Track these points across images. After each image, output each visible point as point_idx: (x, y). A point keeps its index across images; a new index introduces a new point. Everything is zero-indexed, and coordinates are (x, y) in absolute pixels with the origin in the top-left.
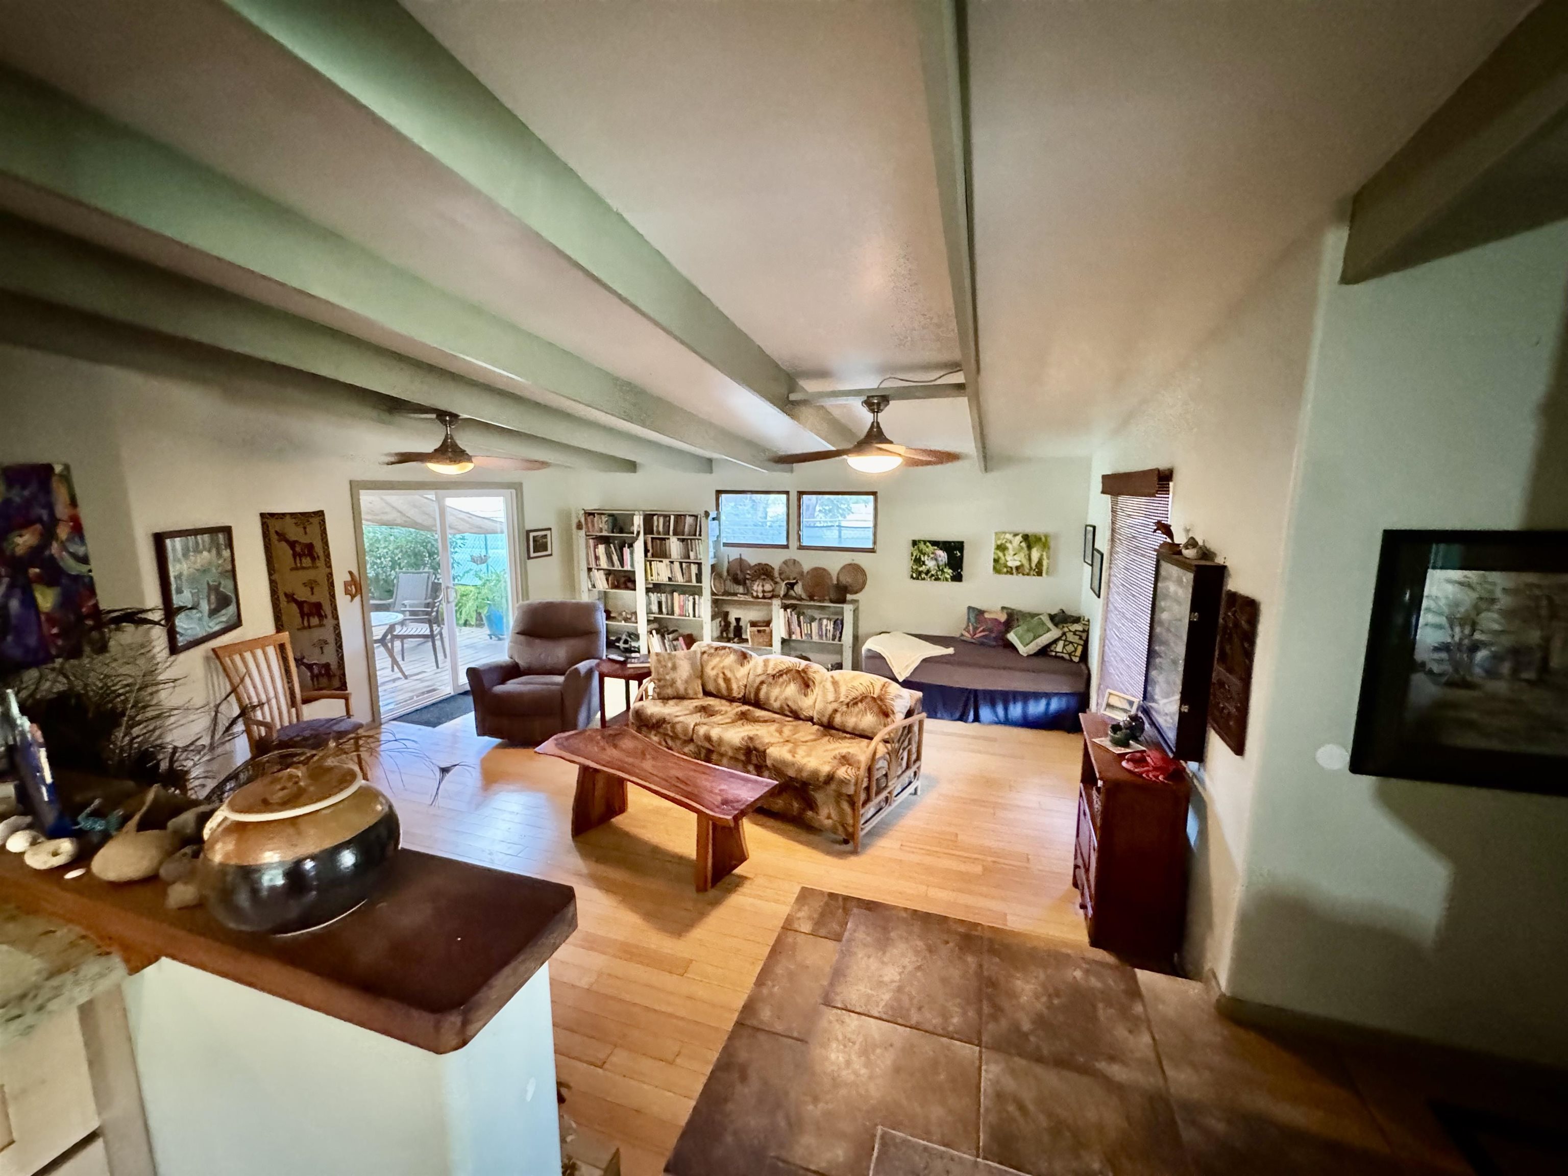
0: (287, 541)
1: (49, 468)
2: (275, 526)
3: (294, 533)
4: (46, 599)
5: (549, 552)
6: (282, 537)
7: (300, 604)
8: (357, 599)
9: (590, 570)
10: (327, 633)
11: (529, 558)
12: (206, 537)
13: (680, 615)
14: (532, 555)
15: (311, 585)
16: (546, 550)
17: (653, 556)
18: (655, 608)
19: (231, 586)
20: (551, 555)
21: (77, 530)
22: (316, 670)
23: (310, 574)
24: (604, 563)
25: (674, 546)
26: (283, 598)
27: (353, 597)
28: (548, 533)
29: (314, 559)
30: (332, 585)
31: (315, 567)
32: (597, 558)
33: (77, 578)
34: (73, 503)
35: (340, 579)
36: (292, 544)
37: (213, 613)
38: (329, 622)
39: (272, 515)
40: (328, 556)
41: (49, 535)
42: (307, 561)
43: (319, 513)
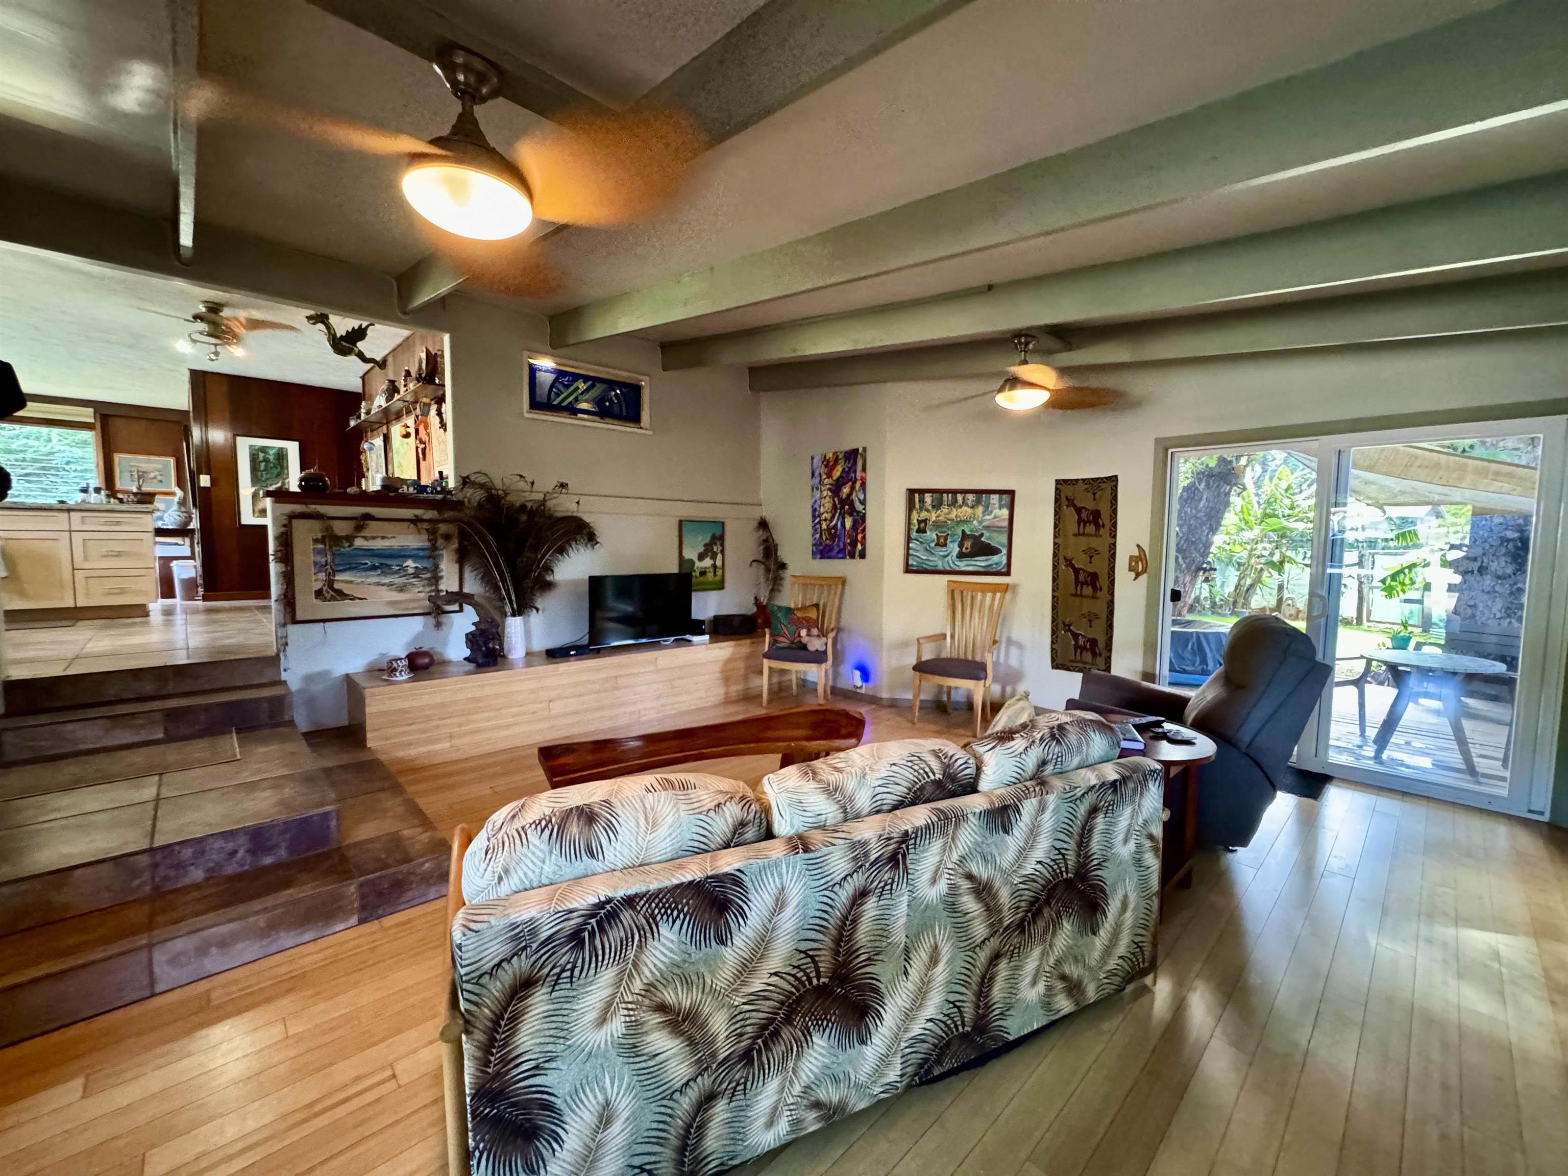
0: (1075, 506)
1: (857, 450)
2: (1067, 491)
4: (849, 522)
6: (1071, 502)
7: (1077, 571)
8: (1144, 578)
10: (1100, 607)
12: (971, 497)
15: (1091, 553)
21: (863, 485)
22: (1081, 641)
23: (1095, 543)
27: (1138, 575)
29: (1098, 526)
30: (1113, 556)
31: (1097, 535)
33: (858, 512)
34: (864, 469)
35: (1125, 550)
36: (1079, 511)
38: (1103, 595)
39: (1065, 481)
40: (1115, 525)
41: (853, 488)
42: (1091, 529)
43: (1114, 479)
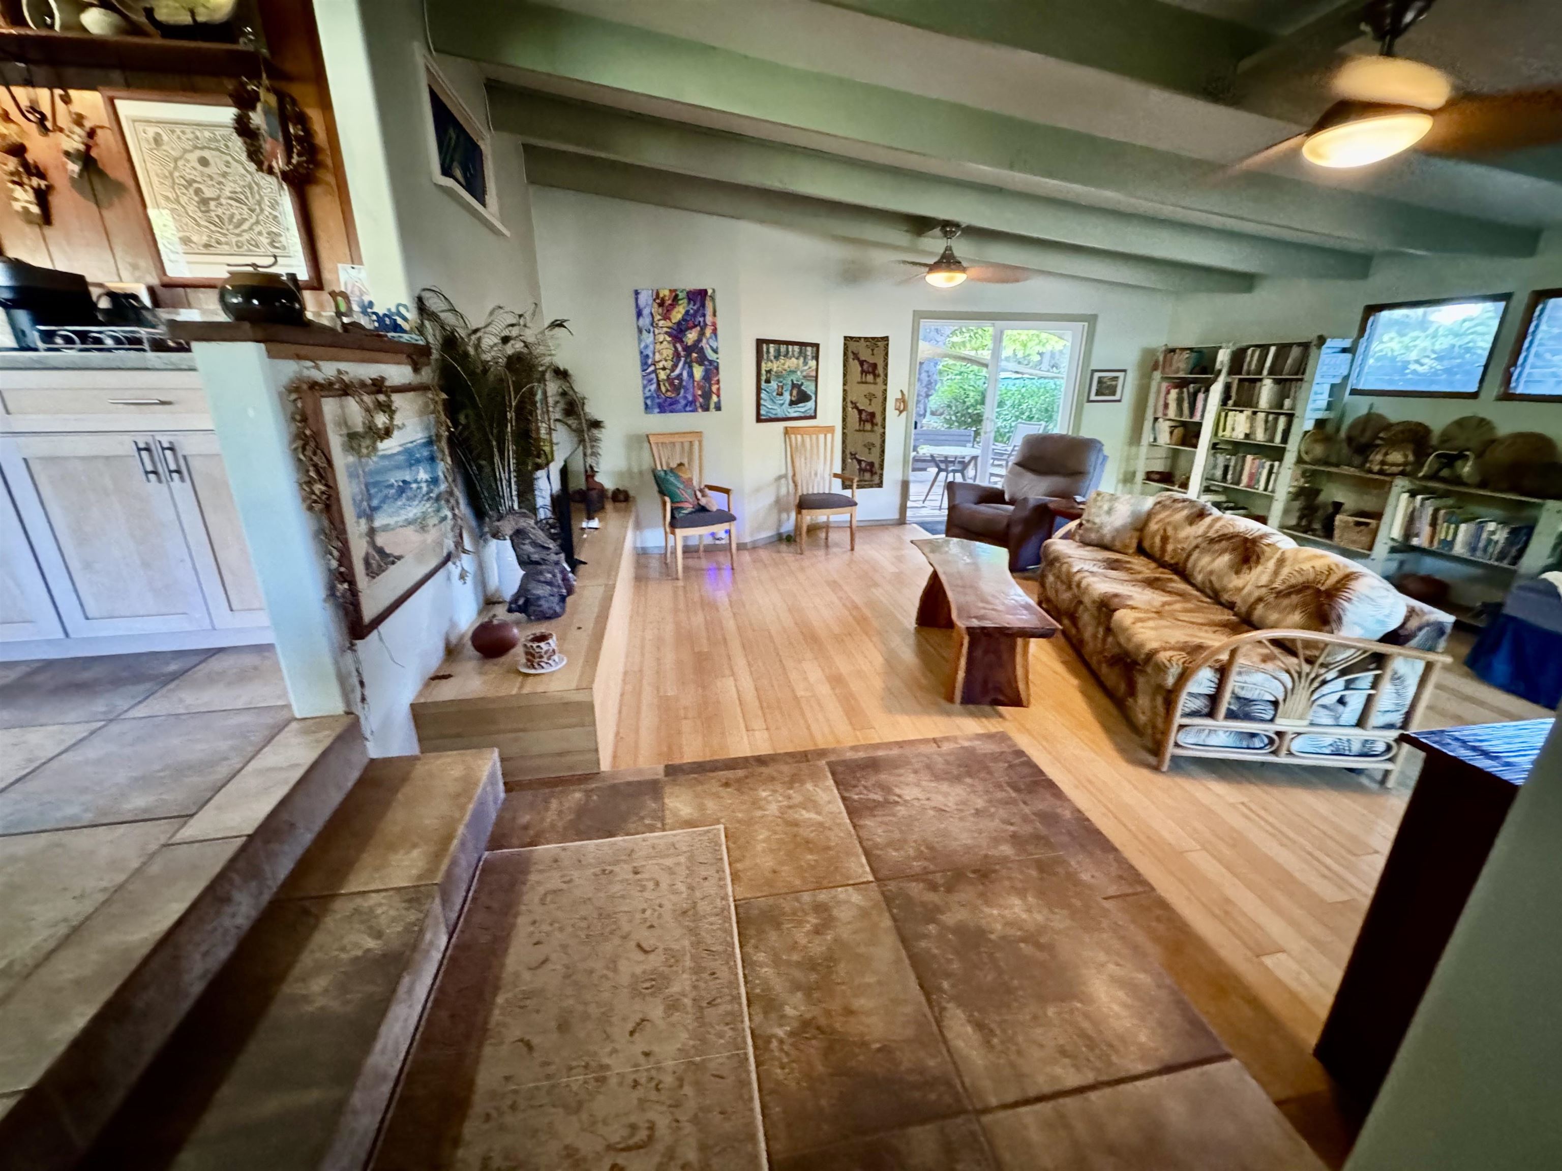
0: (858, 359)
1: (705, 291)
2: (853, 346)
3: (865, 355)
4: (698, 372)
5: (1117, 397)
6: (856, 356)
7: (860, 412)
8: (904, 414)
9: (1156, 419)
10: (875, 439)
11: (1089, 401)
12: (796, 348)
13: (1248, 486)
14: (1093, 397)
15: (870, 397)
16: (1114, 394)
17: (1235, 405)
18: (1219, 473)
19: (813, 388)
20: (1119, 401)
21: (715, 331)
22: (863, 465)
23: (871, 388)
24: (1172, 412)
25: (1266, 392)
26: (849, 405)
27: (901, 412)
28: (1121, 375)
29: (876, 376)
30: (885, 399)
31: (875, 383)
32: (1166, 406)
33: (711, 362)
34: (714, 315)
35: (893, 395)
36: (862, 363)
37: (792, 403)
38: (878, 429)
39: (851, 338)
40: (886, 375)
41: (702, 334)
42: (870, 378)
43: (886, 339)
